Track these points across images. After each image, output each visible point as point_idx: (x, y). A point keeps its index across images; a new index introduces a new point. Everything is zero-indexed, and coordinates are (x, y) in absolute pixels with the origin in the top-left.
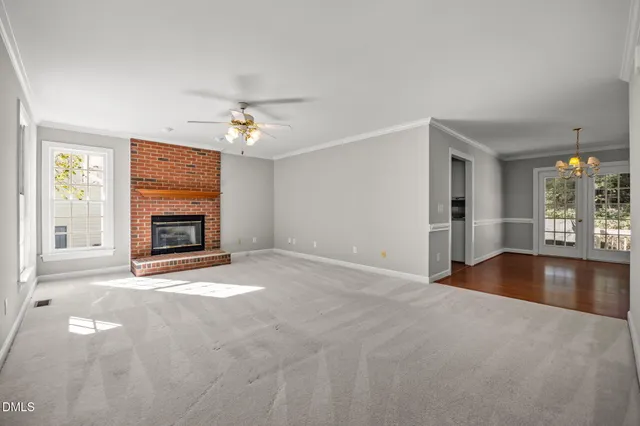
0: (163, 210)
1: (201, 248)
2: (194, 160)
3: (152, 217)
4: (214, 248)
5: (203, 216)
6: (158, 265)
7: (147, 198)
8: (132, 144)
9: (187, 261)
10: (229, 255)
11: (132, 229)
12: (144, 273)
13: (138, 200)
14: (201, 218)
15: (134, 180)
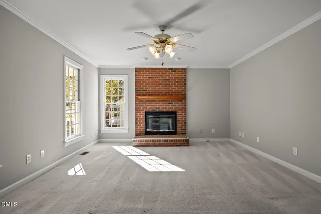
0: (151, 108)
1: (174, 133)
2: (169, 76)
3: (146, 112)
4: (182, 134)
5: (176, 112)
6: (144, 141)
7: (143, 101)
8: (136, 71)
9: (160, 140)
10: (188, 140)
11: (136, 119)
12: (136, 145)
13: (138, 102)
14: (174, 113)
15: (137, 91)
